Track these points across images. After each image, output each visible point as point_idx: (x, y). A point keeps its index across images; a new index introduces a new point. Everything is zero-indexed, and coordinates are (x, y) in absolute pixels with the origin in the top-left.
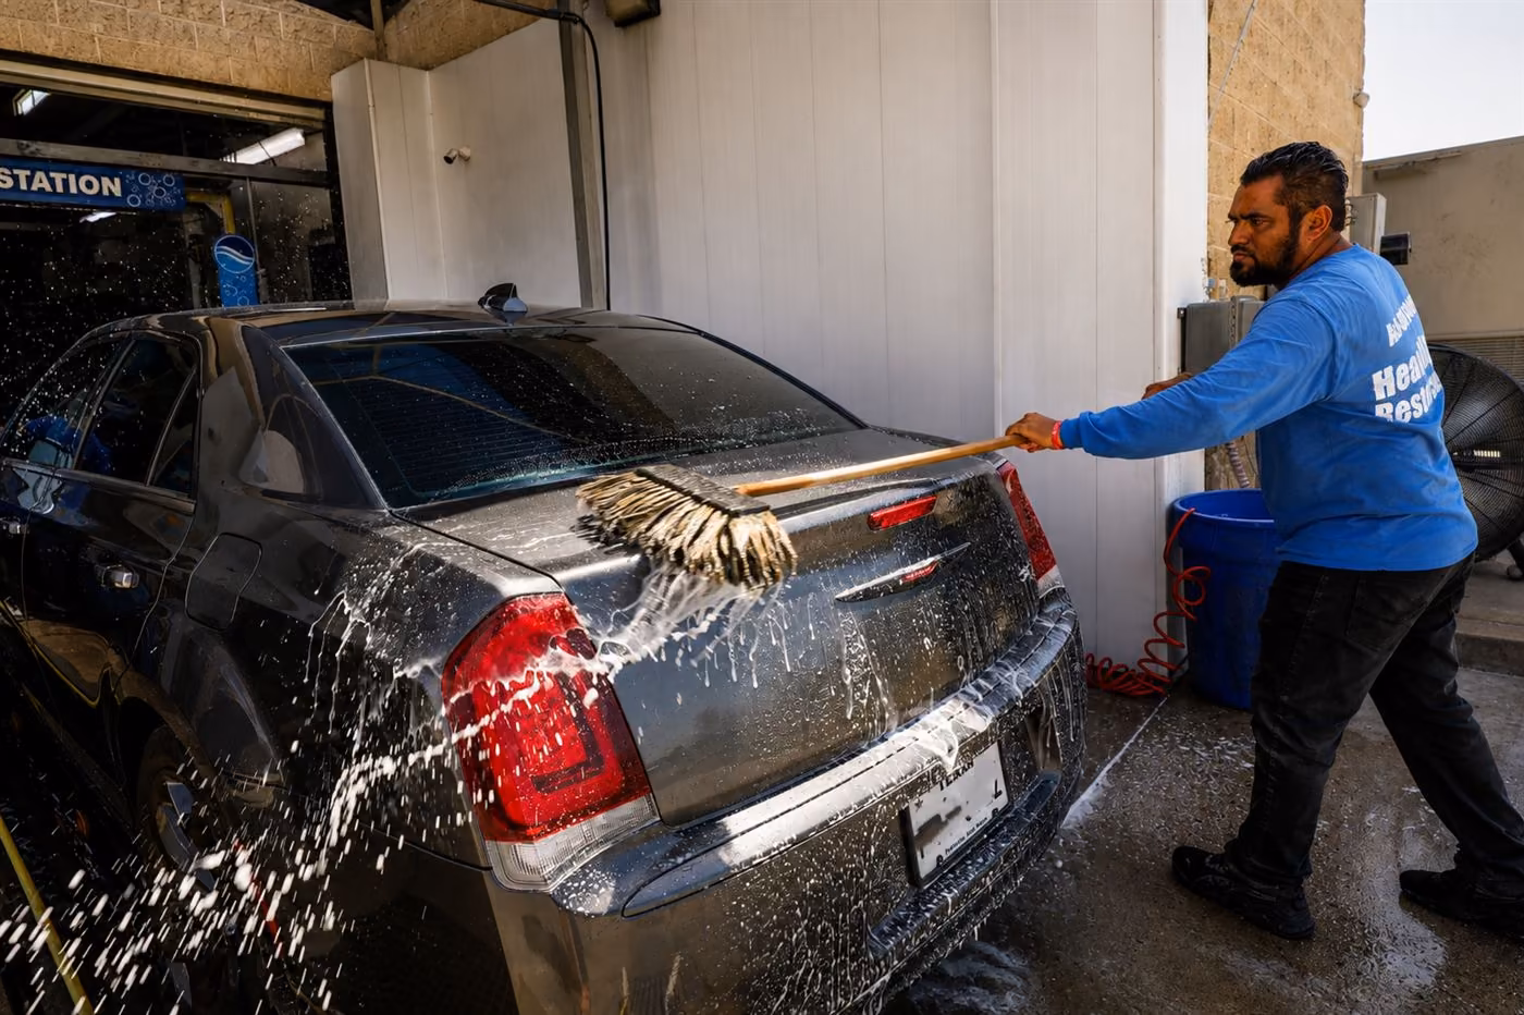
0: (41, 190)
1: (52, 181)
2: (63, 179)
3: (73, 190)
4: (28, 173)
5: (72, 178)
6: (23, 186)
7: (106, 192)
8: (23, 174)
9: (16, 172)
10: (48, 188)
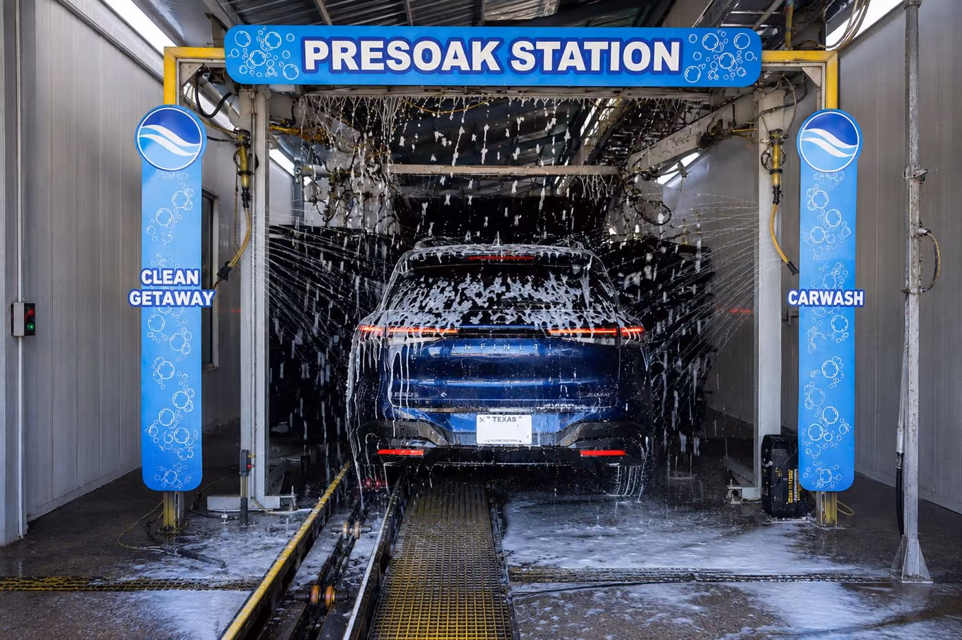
0: (571, 69)
1: (586, 56)
2: (602, 52)
3: (615, 66)
4: (557, 45)
5: (616, 46)
6: (548, 66)
7: (658, 67)
8: (548, 47)
9: (540, 45)
10: (581, 66)
